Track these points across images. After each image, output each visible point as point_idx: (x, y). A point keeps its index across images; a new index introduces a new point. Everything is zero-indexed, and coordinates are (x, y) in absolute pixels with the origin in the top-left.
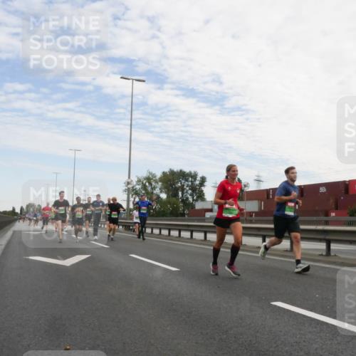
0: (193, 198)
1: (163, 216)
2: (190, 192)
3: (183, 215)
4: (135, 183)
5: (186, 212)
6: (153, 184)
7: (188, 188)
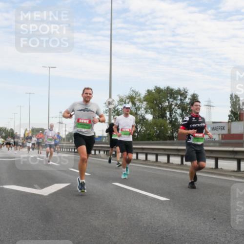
0: (183, 118)
1: (149, 139)
2: (179, 111)
3: (171, 138)
4: (116, 103)
5: (175, 134)
6: (138, 103)
7: (176, 108)
